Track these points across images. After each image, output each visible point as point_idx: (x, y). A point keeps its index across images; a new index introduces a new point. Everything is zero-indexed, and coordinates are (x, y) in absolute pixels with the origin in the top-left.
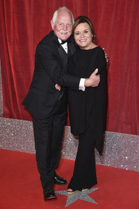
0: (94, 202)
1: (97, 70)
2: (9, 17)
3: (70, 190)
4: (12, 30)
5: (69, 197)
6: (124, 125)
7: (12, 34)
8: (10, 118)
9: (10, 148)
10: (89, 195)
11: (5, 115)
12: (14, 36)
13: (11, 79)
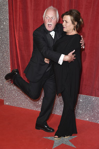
0: (73, 146)
1: (74, 50)
5: (55, 142)
6: (97, 91)
7: (18, 24)
10: (70, 141)
12: (19, 26)
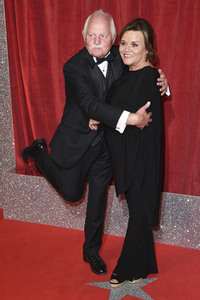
1: (149, 103)
2: (22, 26)
3: (115, 281)
4: (26, 43)
5: (113, 292)
6: (195, 183)
8: (26, 174)
9: (26, 218)
10: (144, 288)
11: (18, 170)
13: (27, 116)
